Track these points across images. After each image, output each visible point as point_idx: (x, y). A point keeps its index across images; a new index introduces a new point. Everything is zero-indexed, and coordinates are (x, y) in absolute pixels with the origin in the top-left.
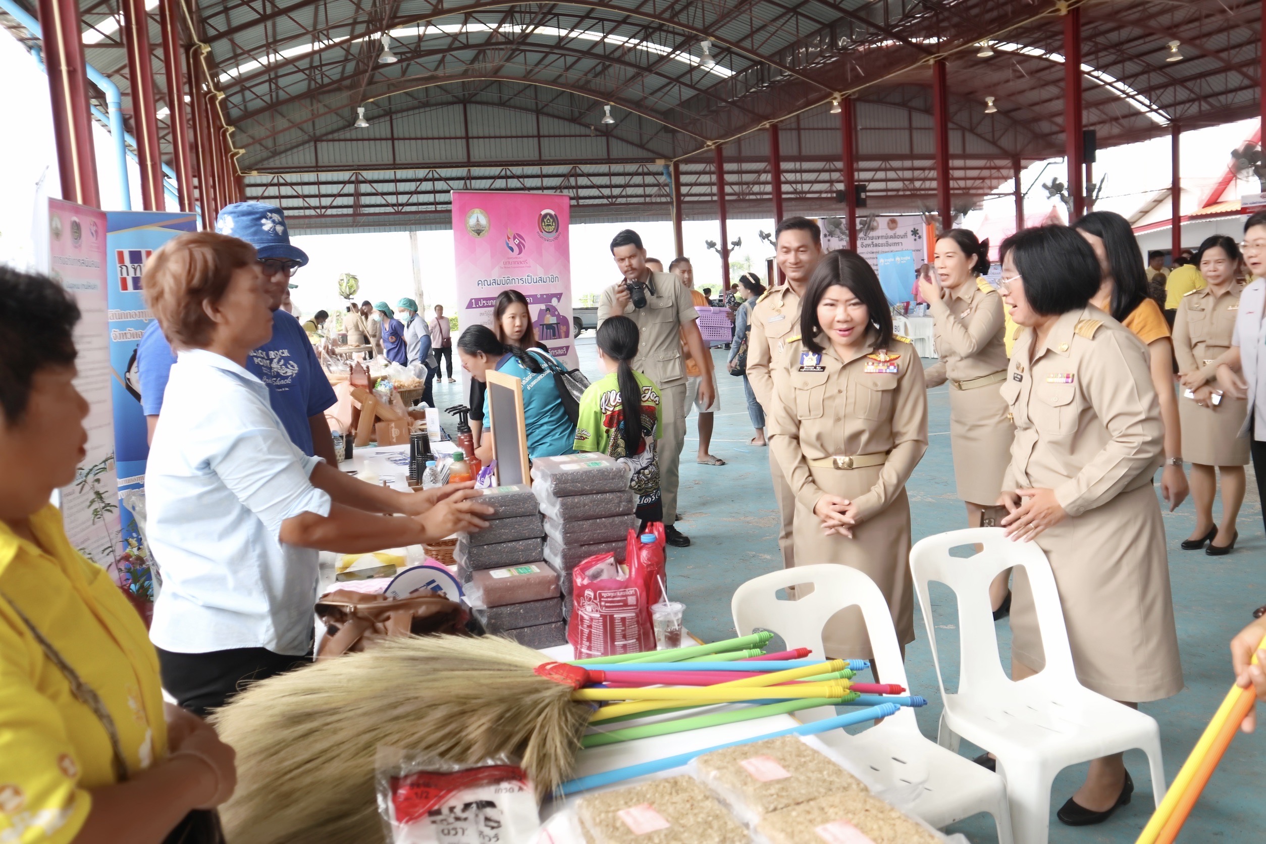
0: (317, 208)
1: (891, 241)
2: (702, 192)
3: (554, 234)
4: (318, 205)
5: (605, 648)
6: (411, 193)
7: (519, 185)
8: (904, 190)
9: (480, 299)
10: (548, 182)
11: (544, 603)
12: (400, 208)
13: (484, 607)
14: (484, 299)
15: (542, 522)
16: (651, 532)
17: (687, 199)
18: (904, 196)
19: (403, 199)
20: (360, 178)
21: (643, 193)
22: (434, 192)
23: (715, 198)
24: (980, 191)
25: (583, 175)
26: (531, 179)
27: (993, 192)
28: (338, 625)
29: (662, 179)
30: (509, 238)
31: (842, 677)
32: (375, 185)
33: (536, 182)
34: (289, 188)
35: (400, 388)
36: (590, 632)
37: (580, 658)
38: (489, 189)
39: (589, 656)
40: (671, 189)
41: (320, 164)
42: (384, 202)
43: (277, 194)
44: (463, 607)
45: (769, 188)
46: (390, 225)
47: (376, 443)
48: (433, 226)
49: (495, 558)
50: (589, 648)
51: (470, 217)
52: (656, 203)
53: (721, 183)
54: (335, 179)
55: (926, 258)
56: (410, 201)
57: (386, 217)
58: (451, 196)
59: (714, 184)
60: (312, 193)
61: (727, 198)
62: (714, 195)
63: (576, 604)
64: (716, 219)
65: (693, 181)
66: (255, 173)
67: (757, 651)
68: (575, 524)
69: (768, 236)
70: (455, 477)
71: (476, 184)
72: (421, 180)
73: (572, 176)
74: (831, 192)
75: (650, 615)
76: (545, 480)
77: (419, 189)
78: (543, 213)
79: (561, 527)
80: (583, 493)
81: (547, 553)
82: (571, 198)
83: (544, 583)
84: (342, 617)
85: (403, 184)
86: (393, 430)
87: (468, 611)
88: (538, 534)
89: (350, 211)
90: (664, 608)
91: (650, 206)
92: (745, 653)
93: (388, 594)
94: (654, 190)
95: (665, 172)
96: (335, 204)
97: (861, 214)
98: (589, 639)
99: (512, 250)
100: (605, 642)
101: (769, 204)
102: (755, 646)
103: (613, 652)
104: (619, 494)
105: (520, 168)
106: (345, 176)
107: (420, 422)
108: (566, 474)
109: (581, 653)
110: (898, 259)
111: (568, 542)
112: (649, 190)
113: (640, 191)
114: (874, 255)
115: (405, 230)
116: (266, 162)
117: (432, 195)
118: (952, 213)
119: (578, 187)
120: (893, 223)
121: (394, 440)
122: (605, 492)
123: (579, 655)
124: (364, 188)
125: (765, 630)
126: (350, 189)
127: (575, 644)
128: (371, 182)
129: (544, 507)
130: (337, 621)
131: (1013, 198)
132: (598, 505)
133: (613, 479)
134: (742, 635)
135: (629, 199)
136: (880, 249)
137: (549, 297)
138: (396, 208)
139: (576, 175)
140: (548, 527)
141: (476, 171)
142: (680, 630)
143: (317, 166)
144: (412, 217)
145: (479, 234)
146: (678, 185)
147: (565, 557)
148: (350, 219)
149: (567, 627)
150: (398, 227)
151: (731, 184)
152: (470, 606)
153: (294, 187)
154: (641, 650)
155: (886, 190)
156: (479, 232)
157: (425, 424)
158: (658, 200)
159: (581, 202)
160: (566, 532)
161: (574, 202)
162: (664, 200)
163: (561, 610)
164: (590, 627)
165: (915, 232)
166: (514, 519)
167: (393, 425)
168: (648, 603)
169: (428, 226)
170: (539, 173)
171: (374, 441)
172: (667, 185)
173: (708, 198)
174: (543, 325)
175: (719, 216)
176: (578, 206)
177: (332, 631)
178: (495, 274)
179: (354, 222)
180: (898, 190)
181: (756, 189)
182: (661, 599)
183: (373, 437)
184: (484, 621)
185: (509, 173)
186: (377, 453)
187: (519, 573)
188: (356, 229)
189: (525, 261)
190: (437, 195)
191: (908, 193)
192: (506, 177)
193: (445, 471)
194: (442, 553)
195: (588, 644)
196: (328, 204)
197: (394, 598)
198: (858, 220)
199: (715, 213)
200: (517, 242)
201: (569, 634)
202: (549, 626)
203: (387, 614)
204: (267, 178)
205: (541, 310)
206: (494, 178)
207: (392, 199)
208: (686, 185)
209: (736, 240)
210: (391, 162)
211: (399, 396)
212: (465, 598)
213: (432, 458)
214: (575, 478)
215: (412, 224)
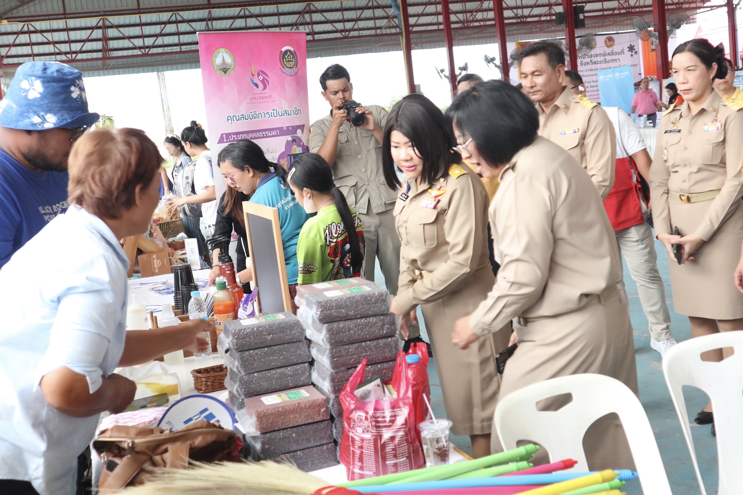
0: (68, 53)
1: (608, 58)
2: (429, 22)
3: (294, 69)
4: (68, 50)
5: (377, 468)
6: (157, 36)
7: (257, 24)
8: (619, 9)
9: (230, 134)
10: (284, 19)
11: (315, 425)
12: (147, 50)
13: (258, 433)
14: (234, 134)
15: (309, 347)
16: (415, 352)
17: (416, 29)
18: (619, 14)
19: (149, 42)
20: (107, 23)
21: (373, 26)
22: (178, 34)
23: (441, 27)
24: (693, 5)
25: (317, 11)
26: (268, 18)
27: (705, 5)
28: (117, 460)
29: (391, 12)
30: (253, 75)
31: (612, 488)
32: (121, 29)
33: (273, 20)
34: (39, 35)
35: (159, 221)
36: (362, 452)
37: (353, 479)
38: (230, 29)
39: (362, 476)
40: (399, 21)
41: (68, 11)
42: (131, 45)
43: (28, 41)
44: (238, 435)
45: (491, 15)
46: (139, 66)
47: (139, 275)
48: (179, 66)
49: (265, 385)
50: (362, 468)
51: (216, 57)
52: (387, 35)
53: (447, 13)
54: (83, 25)
55: (642, 72)
56: (156, 43)
57: (134, 59)
58: (196, 37)
59: (440, 14)
60: (62, 39)
61: (453, 26)
62: (441, 24)
63: (346, 425)
64: (443, 47)
65: (420, 12)
66: (5, 22)
67: (524, 464)
68: (342, 349)
69: (493, 59)
70: (219, 305)
71: (217, 24)
72: (165, 23)
73: (307, 13)
74: (550, 15)
75: (418, 433)
76: (311, 308)
77: (163, 32)
78: (284, 49)
79: (328, 351)
80: (347, 318)
81: (315, 377)
82: (308, 34)
83: (314, 406)
84: (120, 452)
85: (148, 27)
86: (155, 261)
87: (241, 437)
88: (306, 359)
89: (100, 55)
90: (431, 426)
91: (381, 38)
92: (512, 466)
93: (163, 426)
94: (384, 22)
95: (393, 4)
96: (84, 49)
97: (579, 35)
98: (361, 459)
99: (257, 86)
100: (377, 462)
101: (492, 30)
102: (522, 458)
103: (385, 472)
104: (382, 318)
105: (258, 7)
106: (93, 21)
107: (180, 252)
108: (330, 301)
109: (353, 473)
110: (617, 74)
111: (335, 365)
112: (379, 23)
113: (371, 24)
114: (593, 73)
115: (153, 71)
116: (15, 11)
117: (177, 37)
118: (668, 28)
119: (313, 23)
120: (610, 41)
121: (157, 271)
122: (369, 316)
123: (351, 476)
124: (112, 33)
125: (529, 442)
126: (98, 34)
127: (347, 464)
128: (118, 27)
129: (310, 333)
130: (115, 456)
131: (725, 9)
132: (362, 329)
133: (375, 303)
134: (508, 449)
135: (361, 32)
136: (599, 66)
137: (295, 129)
138: (143, 50)
139: (311, 12)
140: (314, 352)
141: (217, 12)
142: (448, 445)
143: (65, 14)
144: (158, 58)
145: (225, 72)
146: (406, 16)
147: (333, 380)
148: (100, 63)
149: (338, 448)
150: (146, 68)
151: (456, 13)
152: (244, 433)
153: (45, 34)
154: (411, 469)
155: (603, 10)
156: (225, 70)
157: (185, 254)
158: (388, 31)
159: (317, 37)
160: (333, 357)
161: (310, 38)
162: (393, 31)
163: (332, 431)
164: (361, 447)
165: (631, 48)
166: (282, 346)
167: (155, 256)
168: (416, 421)
169: (174, 66)
170: (276, 11)
171: (137, 272)
172: (395, 17)
173: (435, 27)
174: (290, 155)
175: (446, 43)
176: (314, 40)
177: (111, 466)
178: (243, 110)
179: (104, 65)
180: (613, 9)
181: (479, 16)
182: (428, 417)
183: (136, 268)
184: (258, 446)
185: (247, 13)
186: (141, 284)
187: (289, 398)
188: (106, 72)
189: (270, 96)
190: (182, 37)
191: (623, 11)
192: (245, 17)
193: (209, 300)
194: (211, 379)
195: (360, 464)
196: (78, 49)
197: (171, 431)
198: (577, 41)
199: (443, 41)
200: (261, 78)
201: (341, 455)
202: (321, 447)
203: (165, 447)
204: (17, 26)
205: (288, 141)
206: (234, 18)
207: (138, 42)
208: (414, 16)
209: (462, 65)
210: (136, 7)
211: (158, 227)
212: (238, 425)
213: (196, 288)
214: (339, 304)
215: (160, 65)
